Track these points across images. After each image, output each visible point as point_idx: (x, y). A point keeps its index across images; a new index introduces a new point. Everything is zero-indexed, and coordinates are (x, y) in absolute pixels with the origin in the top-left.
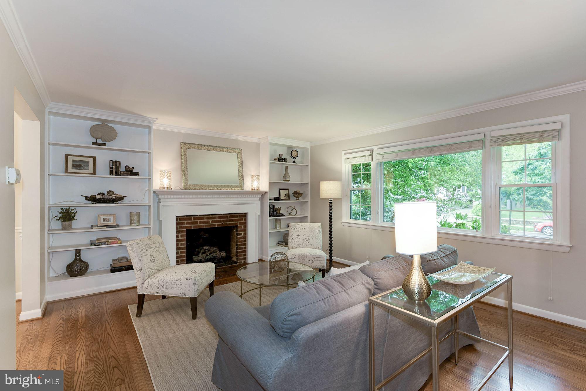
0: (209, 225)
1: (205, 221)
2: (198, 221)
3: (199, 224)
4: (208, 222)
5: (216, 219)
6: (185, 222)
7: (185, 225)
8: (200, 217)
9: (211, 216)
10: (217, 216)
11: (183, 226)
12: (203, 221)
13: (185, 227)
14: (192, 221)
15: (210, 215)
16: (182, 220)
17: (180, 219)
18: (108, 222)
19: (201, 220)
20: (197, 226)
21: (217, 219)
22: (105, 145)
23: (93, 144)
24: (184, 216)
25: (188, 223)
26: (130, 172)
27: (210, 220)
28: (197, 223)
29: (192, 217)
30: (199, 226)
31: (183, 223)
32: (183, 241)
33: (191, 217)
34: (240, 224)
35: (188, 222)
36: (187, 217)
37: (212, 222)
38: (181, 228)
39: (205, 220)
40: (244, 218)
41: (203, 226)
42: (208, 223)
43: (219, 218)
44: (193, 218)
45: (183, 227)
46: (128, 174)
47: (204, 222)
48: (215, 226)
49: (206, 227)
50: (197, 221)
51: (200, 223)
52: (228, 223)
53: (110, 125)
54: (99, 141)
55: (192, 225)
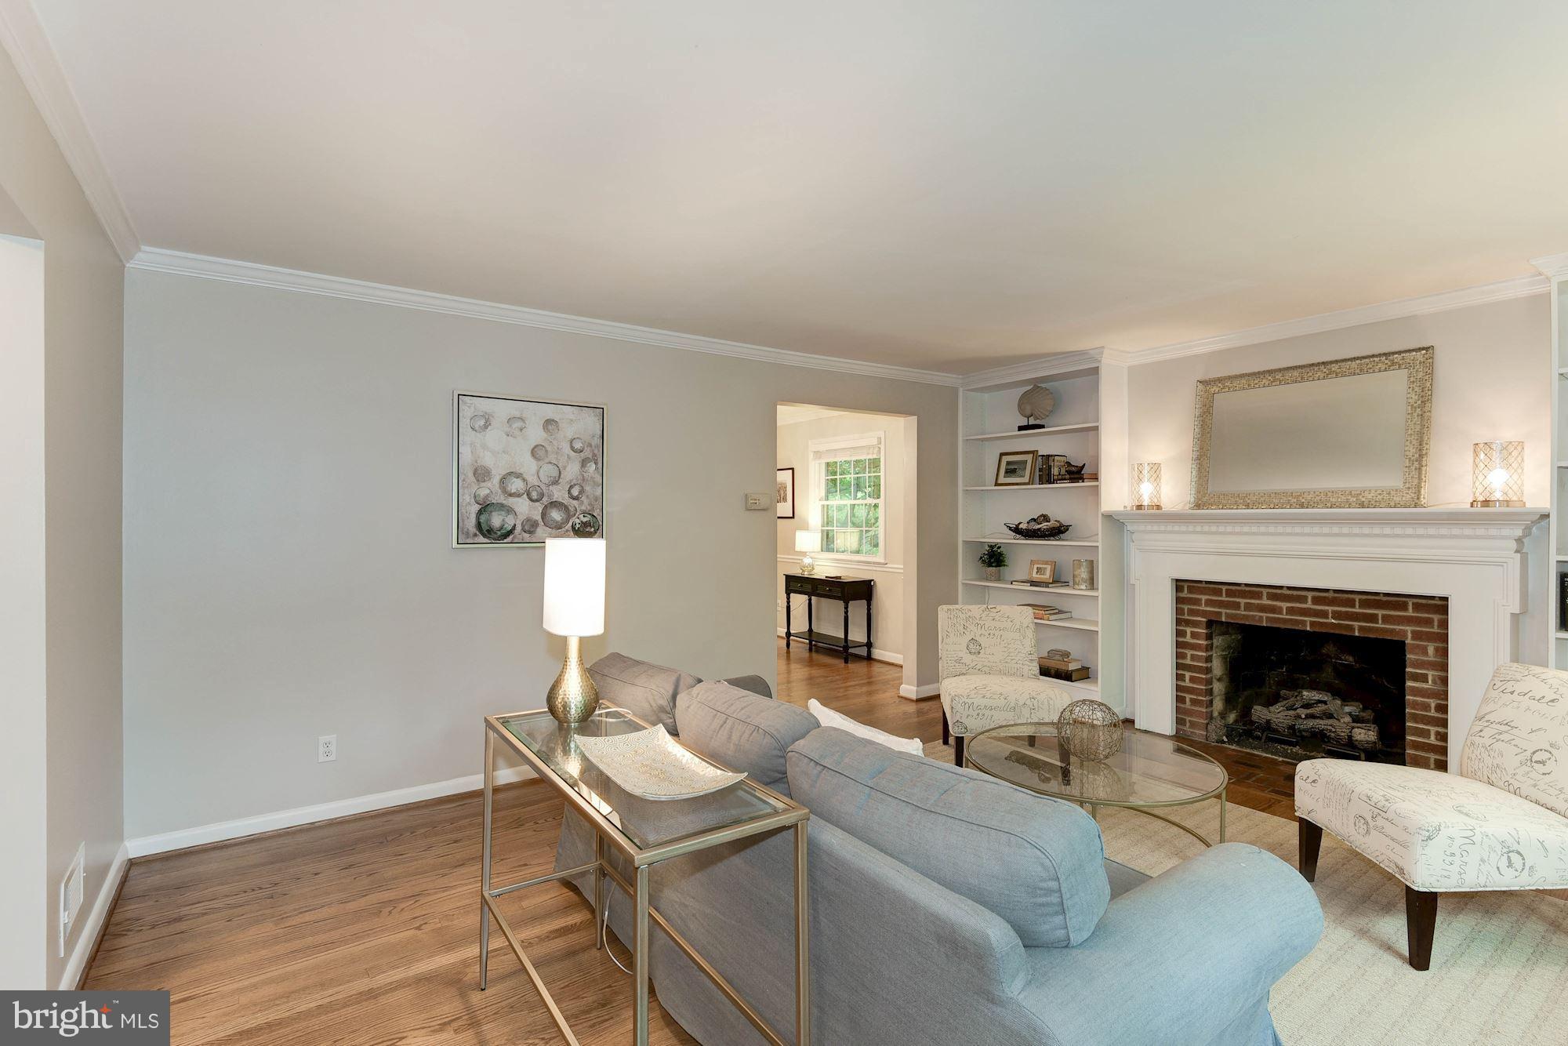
0: (1279, 618)
1: (1265, 605)
2: (1243, 601)
3: (1245, 610)
4: (1273, 609)
5: (1306, 602)
6: (1204, 598)
7: (1203, 608)
8: (1247, 589)
9: (1285, 592)
10: (1310, 595)
11: (1198, 608)
12: (1258, 604)
13: (1203, 613)
14: (1224, 598)
15: (1281, 587)
16: (1194, 593)
17: (1186, 590)
18: (1042, 576)
19: (1253, 601)
20: (1238, 614)
21: (1309, 605)
22: (1042, 427)
23: (1021, 428)
24: (1200, 582)
25: (1209, 603)
26: (1075, 474)
27: (1284, 605)
28: (1237, 606)
29: (1224, 588)
30: (1244, 615)
31: (1197, 602)
32: (1198, 651)
33: (1220, 587)
34: (1413, 638)
35: (1211, 600)
36: (1207, 586)
37: (1290, 611)
38: (1192, 612)
39: (1265, 601)
40: (1436, 618)
41: (1257, 618)
42: (1274, 613)
43: (1316, 601)
44: (1226, 590)
45: (1199, 610)
46: (1065, 479)
47: (1263, 609)
48: (1300, 627)
49: (1269, 625)
50: (1238, 600)
51: (1248, 607)
52: (1356, 624)
53: (1043, 385)
54: (1032, 422)
55: (1223, 611)
